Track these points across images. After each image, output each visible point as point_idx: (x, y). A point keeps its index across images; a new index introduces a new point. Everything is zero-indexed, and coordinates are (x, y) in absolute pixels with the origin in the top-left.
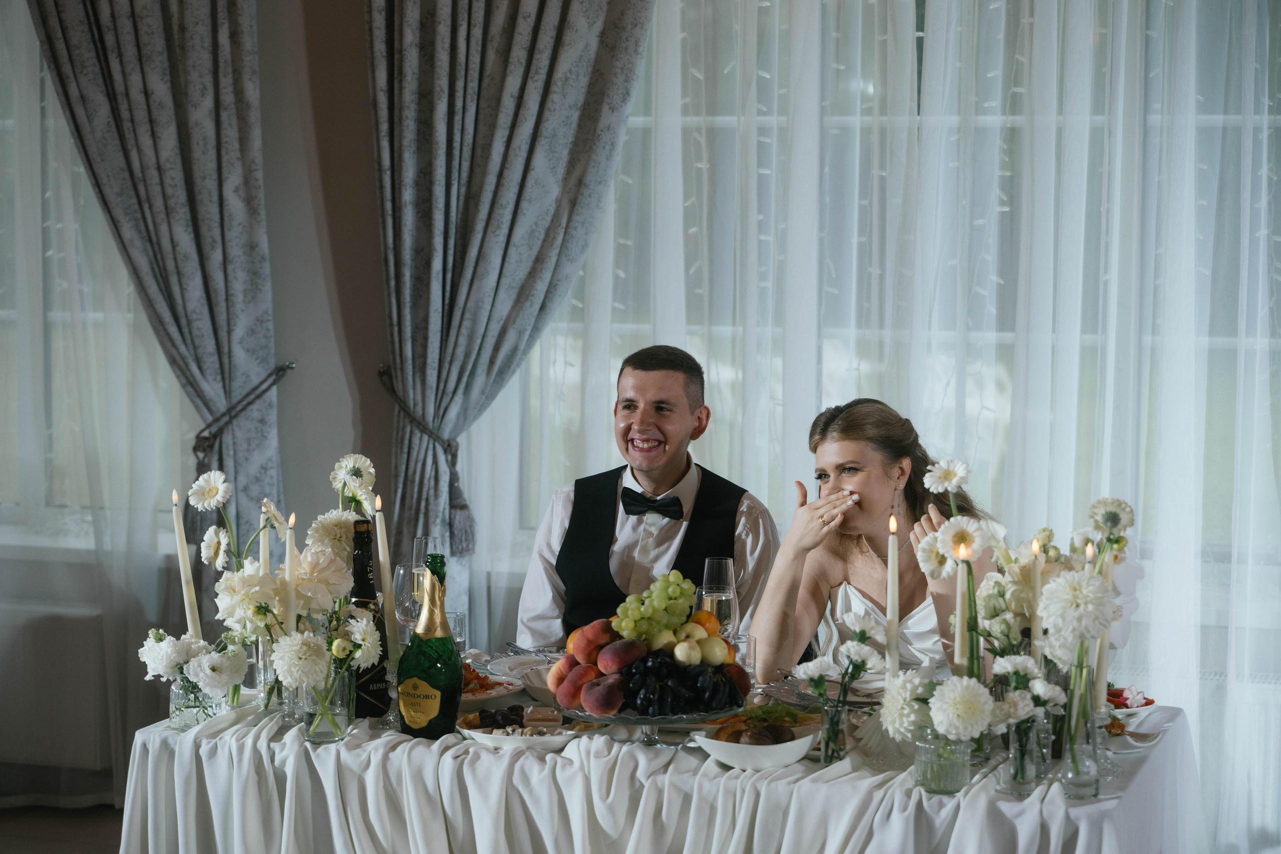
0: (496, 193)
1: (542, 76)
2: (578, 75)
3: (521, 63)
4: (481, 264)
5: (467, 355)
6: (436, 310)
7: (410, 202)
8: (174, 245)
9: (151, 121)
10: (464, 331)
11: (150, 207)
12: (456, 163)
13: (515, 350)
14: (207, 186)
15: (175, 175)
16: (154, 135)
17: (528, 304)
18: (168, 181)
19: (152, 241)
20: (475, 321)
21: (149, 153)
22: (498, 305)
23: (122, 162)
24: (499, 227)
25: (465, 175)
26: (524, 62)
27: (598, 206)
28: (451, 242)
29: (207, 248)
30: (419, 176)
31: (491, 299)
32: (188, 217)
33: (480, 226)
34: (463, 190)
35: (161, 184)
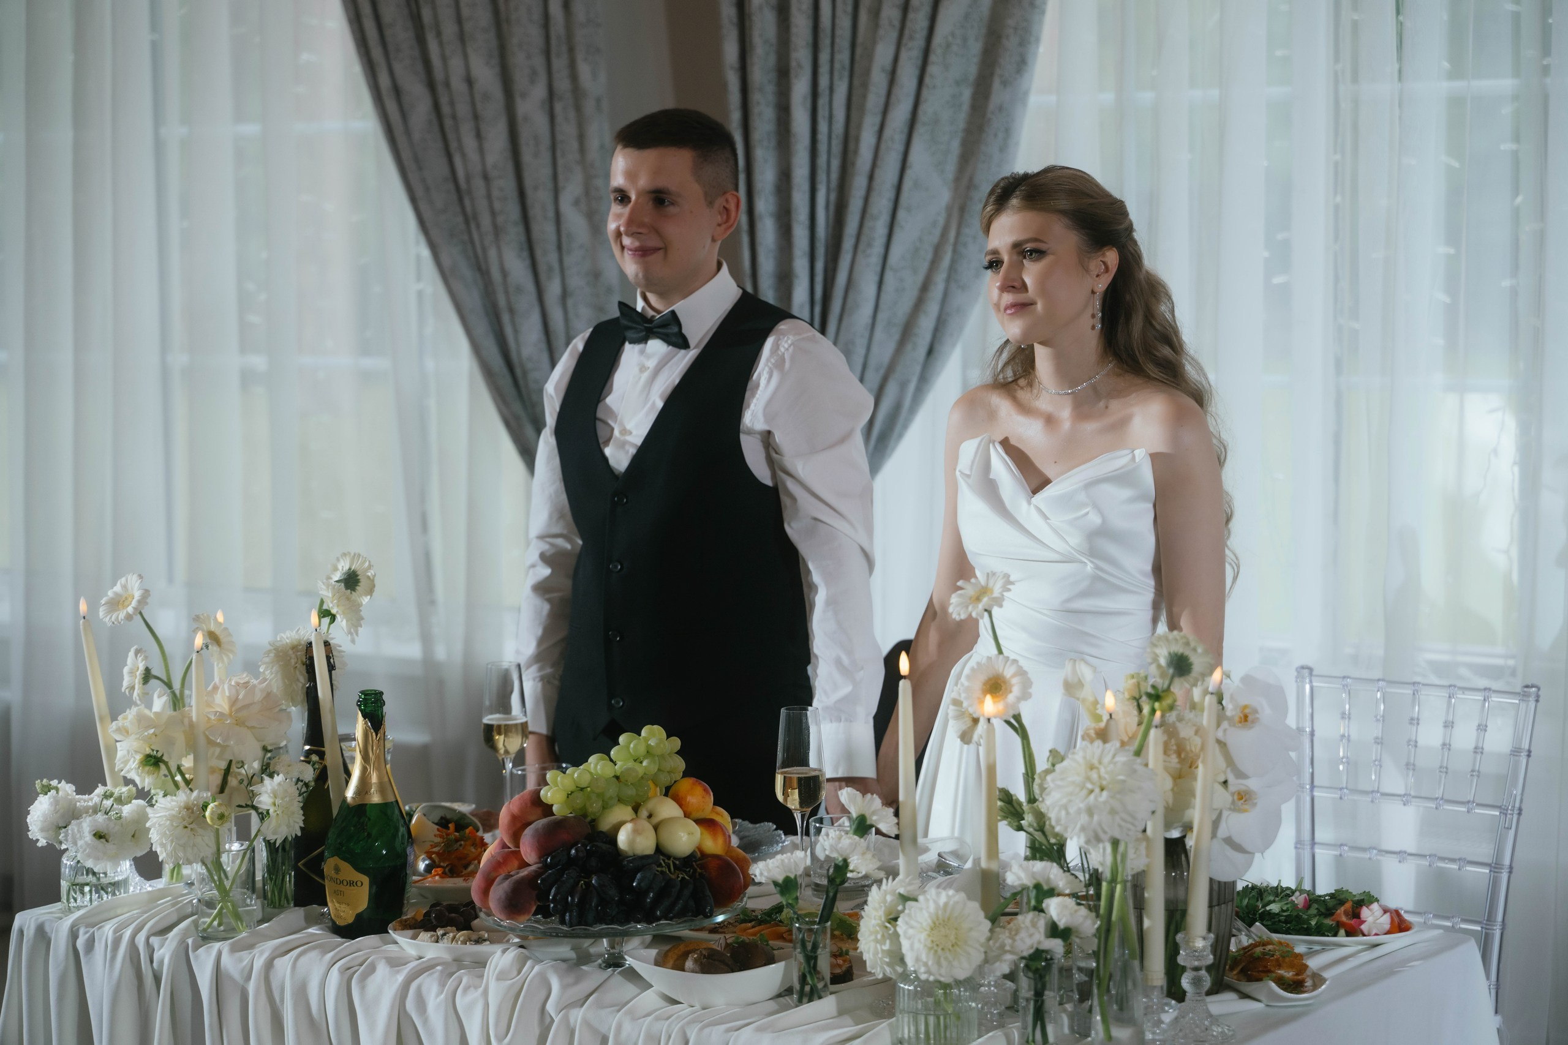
1: (919, 42)
2: (965, 39)
3: (894, 26)
4: (851, 296)
7: (771, 215)
8: (505, 274)
9: (476, 117)
11: (478, 226)
13: (897, 408)
14: (540, 197)
15: (505, 184)
16: (479, 135)
17: (910, 347)
18: (496, 193)
19: (481, 269)
21: (473, 156)
22: (875, 349)
23: (445, 170)
24: (870, 245)
25: (835, 176)
26: (897, 23)
28: (819, 266)
29: (543, 276)
30: (780, 180)
31: (865, 341)
32: (523, 238)
33: (848, 244)
34: (833, 197)
35: (489, 196)
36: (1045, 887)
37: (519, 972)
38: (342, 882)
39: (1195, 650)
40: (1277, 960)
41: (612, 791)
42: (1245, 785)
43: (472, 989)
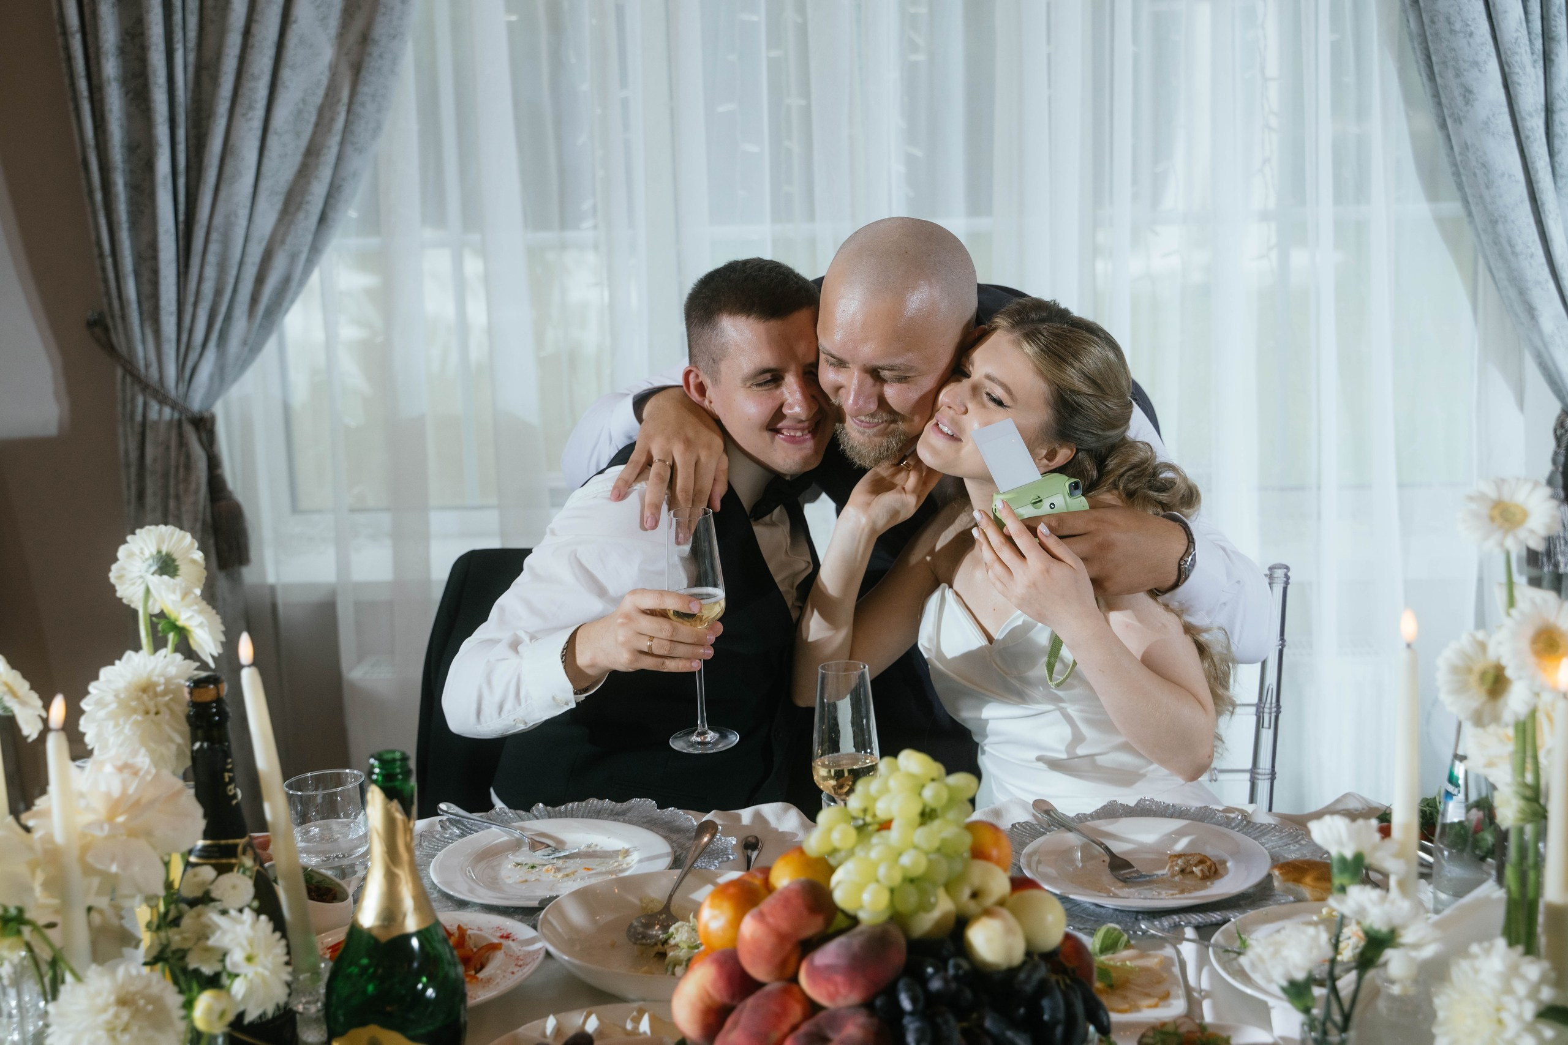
0: (242, 59)
5: (218, 293)
6: (167, 231)
7: (115, 79)
10: (212, 259)
12: (178, 17)
13: (286, 281)
17: (301, 215)
20: (226, 243)
22: (258, 219)
24: (251, 108)
25: (192, 34)
27: (392, 71)
28: (181, 133)
30: (123, 40)
31: (246, 212)
34: (192, 57)
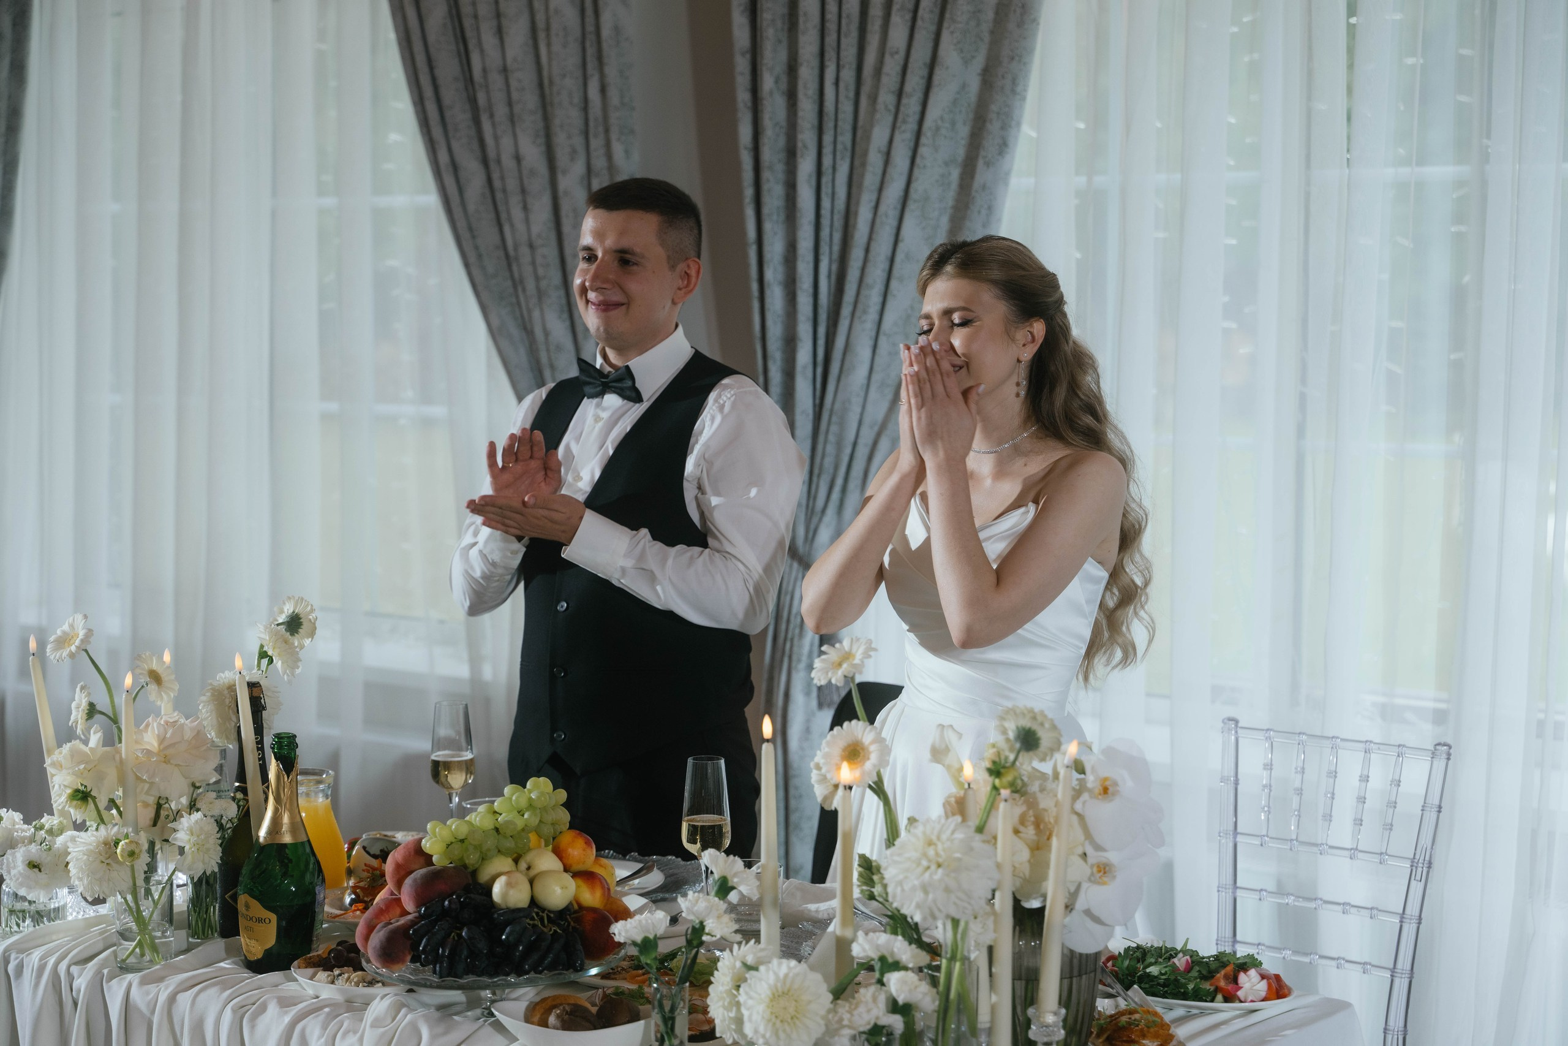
0: (863, 270)
1: (912, 125)
2: (953, 123)
3: (889, 111)
4: (848, 358)
5: (836, 468)
6: (803, 412)
7: (779, 283)
8: (547, 334)
9: (523, 191)
10: (832, 438)
11: (524, 290)
12: (824, 234)
15: (548, 252)
16: (525, 208)
18: (539, 260)
19: (527, 330)
20: (842, 424)
21: (521, 227)
22: (869, 407)
23: (495, 239)
24: (865, 312)
25: (836, 248)
26: (892, 108)
28: (821, 331)
30: (788, 251)
31: (861, 400)
32: (564, 301)
33: (846, 311)
34: (834, 267)
35: (533, 263)
36: (890, 960)
37: (393, 1020)
38: (251, 919)
39: (1042, 724)
40: (1142, 1030)
41: (490, 843)
42: (1105, 858)
43: (351, 1033)
